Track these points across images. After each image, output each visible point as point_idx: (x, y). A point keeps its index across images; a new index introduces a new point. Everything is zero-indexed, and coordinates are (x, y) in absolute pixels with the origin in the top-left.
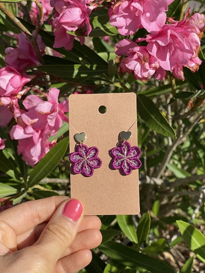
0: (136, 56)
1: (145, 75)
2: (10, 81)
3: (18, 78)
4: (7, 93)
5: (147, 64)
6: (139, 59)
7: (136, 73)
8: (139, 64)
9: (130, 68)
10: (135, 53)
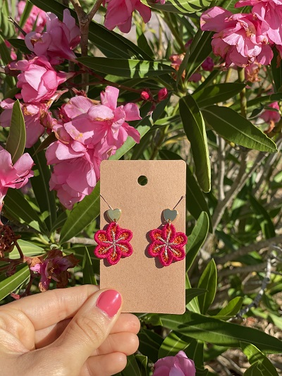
0: (238, 26)
1: (250, 53)
2: (42, 79)
3: (52, 74)
4: (38, 97)
5: (254, 36)
6: (242, 31)
7: (239, 49)
8: (241, 37)
9: (230, 43)
10: (237, 21)
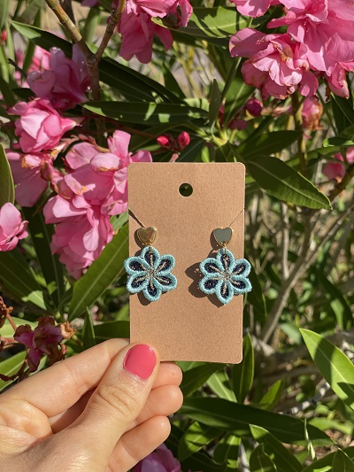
0: (270, 49)
1: (287, 81)
2: (42, 124)
3: (55, 119)
4: (37, 145)
5: (290, 61)
9: (262, 68)
